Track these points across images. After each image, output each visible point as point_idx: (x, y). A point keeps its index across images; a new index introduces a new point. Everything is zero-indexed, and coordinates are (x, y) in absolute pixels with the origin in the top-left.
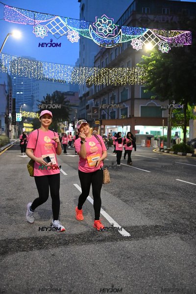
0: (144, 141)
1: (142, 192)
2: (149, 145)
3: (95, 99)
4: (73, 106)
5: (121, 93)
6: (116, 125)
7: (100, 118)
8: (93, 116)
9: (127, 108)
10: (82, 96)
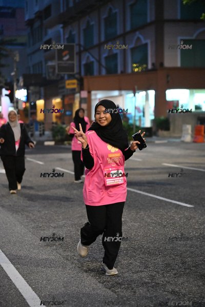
0: (189, 128)
1: (159, 260)
2: (200, 138)
3: (65, 24)
4: (11, 43)
5: (132, 6)
6: (120, 89)
7: (80, 73)
8: (61, 68)
9: (146, 45)
10: (33, 16)
